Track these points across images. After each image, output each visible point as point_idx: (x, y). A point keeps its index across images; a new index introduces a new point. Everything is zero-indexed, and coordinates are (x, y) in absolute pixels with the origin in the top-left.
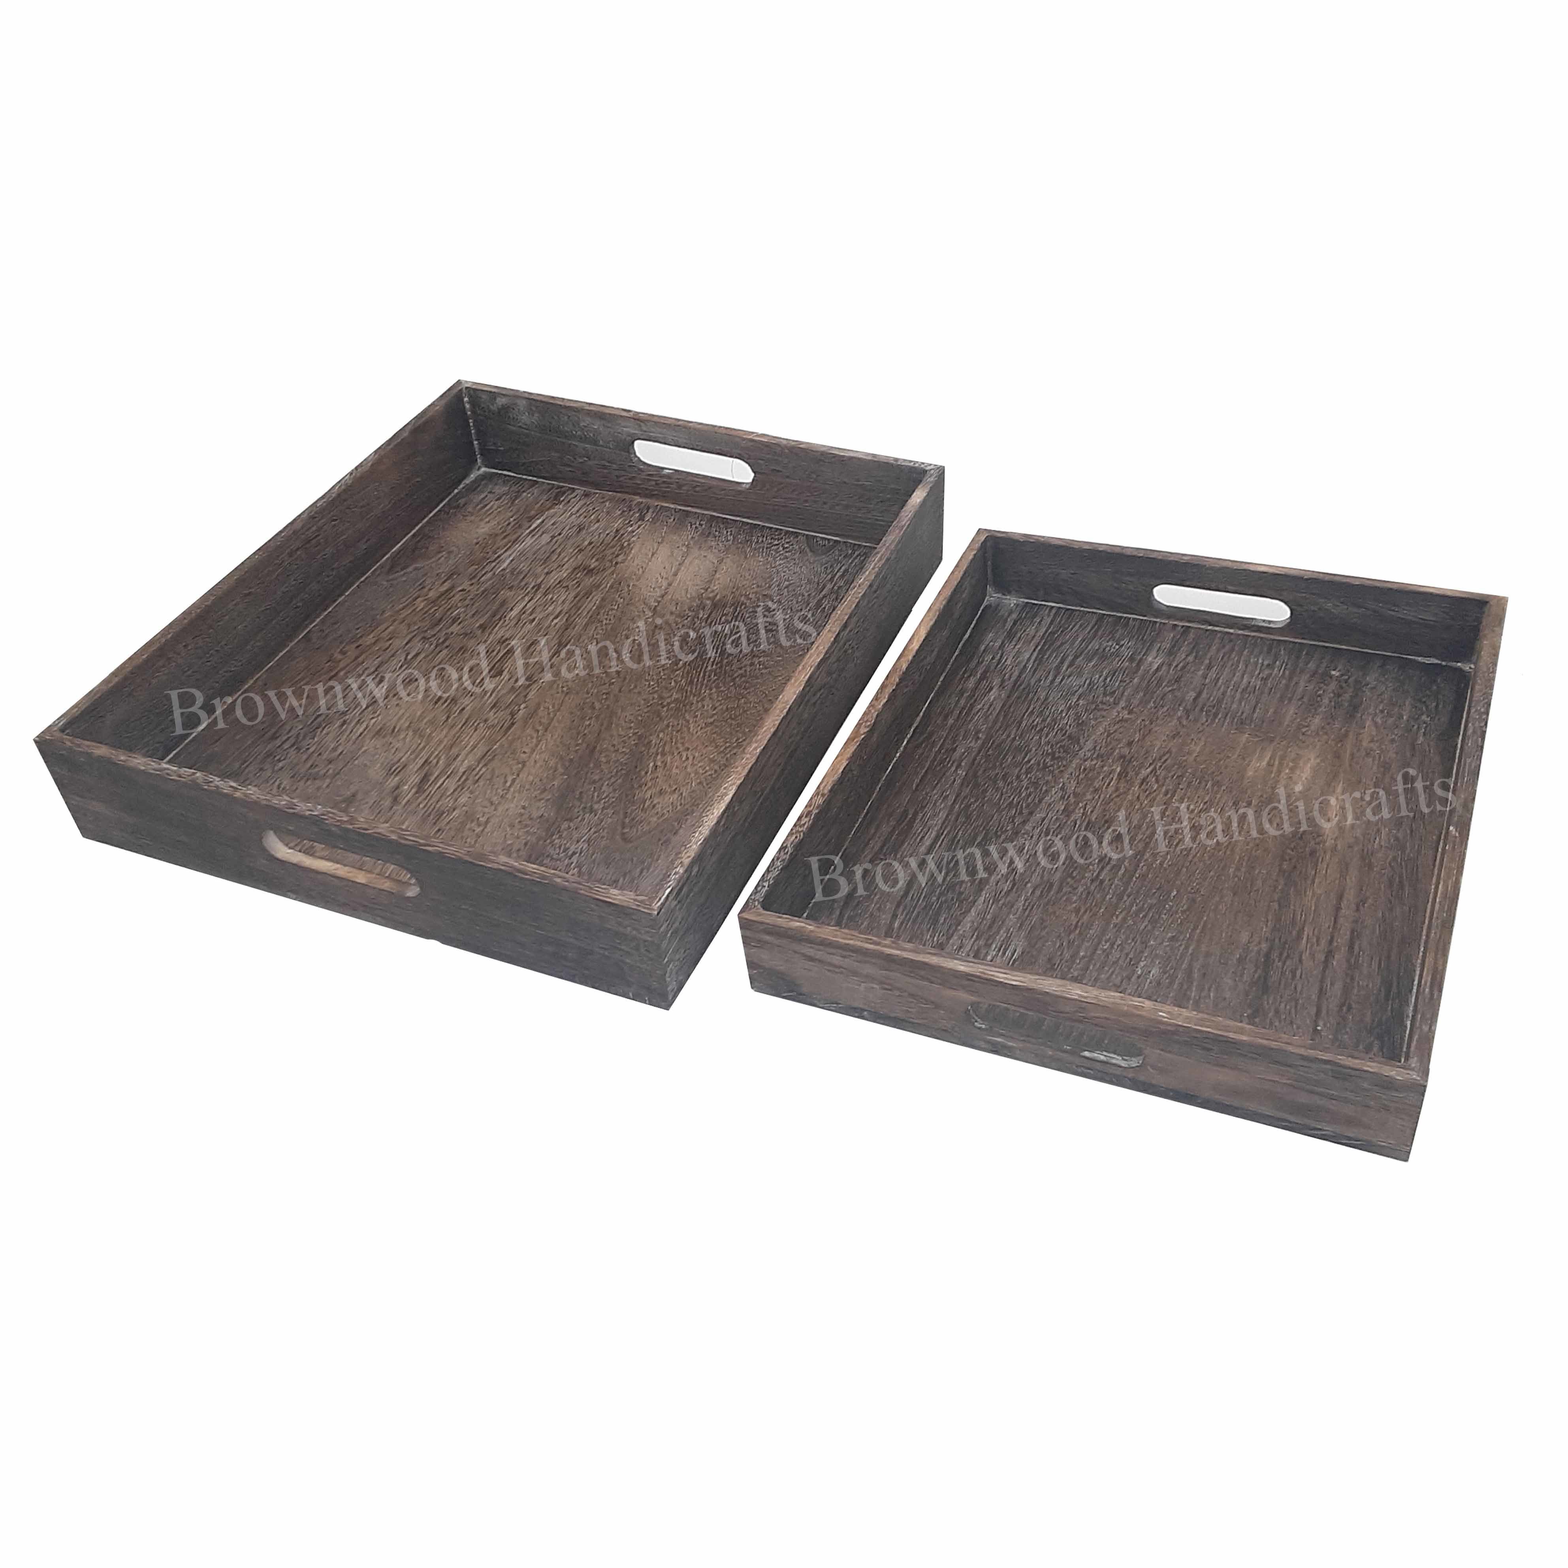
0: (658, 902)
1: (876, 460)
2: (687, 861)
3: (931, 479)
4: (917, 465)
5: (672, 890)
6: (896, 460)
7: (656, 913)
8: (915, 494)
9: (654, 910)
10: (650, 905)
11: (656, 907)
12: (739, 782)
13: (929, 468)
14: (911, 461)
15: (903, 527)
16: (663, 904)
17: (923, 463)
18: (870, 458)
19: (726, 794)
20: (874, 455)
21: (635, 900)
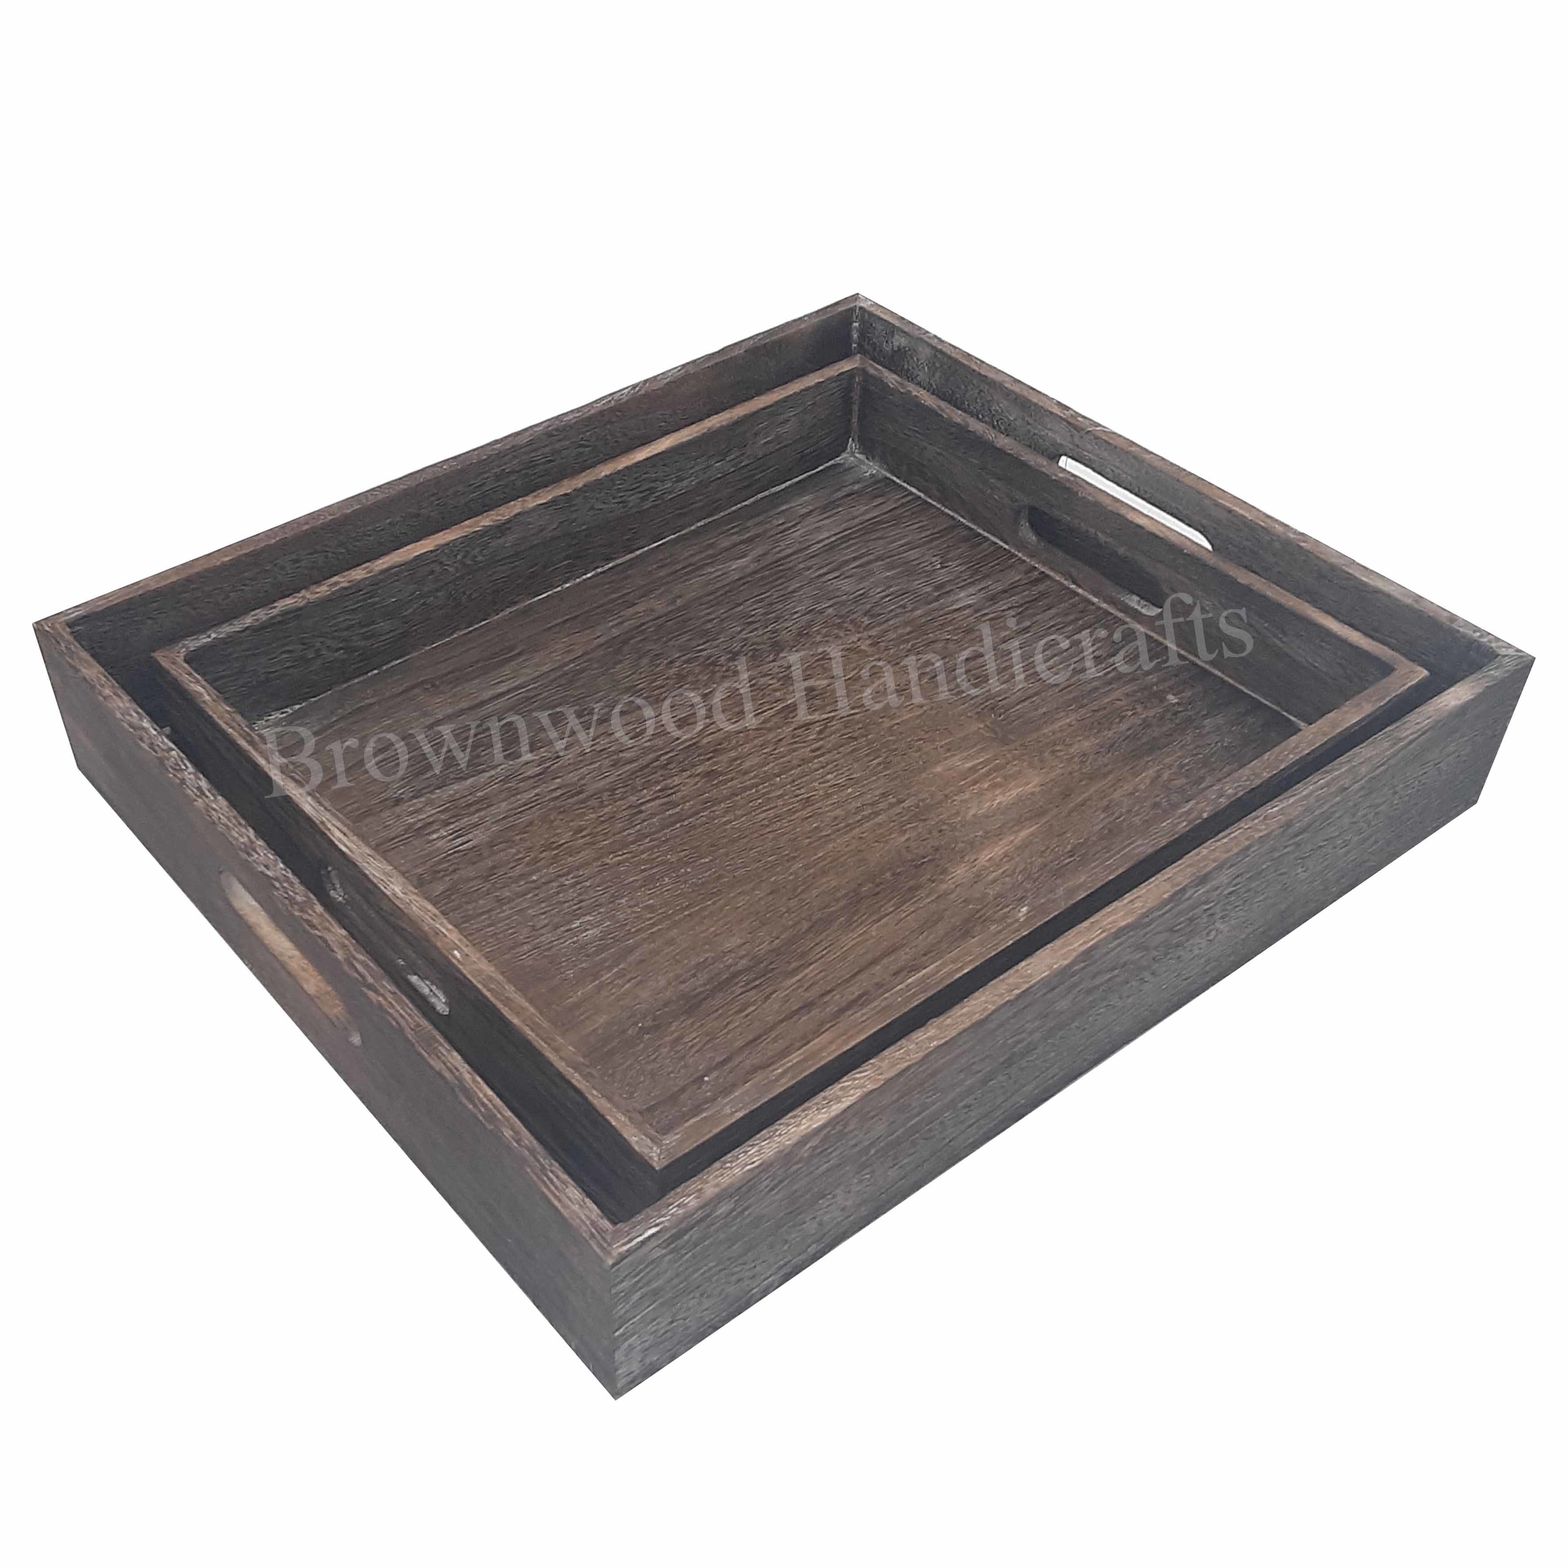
0: (624, 1244)
1: (1416, 606)
2: (710, 1191)
3: (1494, 673)
4: (1485, 640)
5: (658, 1232)
6: (1453, 618)
7: (610, 1262)
8: (1452, 689)
9: (609, 1253)
10: (609, 1245)
11: (615, 1253)
12: (871, 1087)
13: (1503, 651)
14: (1477, 629)
15: (1401, 740)
16: (629, 1252)
17: (1498, 639)
18: (1409, 601)
19: (838, 1100)
20: (1419, 598)
21: (593, 1223)
